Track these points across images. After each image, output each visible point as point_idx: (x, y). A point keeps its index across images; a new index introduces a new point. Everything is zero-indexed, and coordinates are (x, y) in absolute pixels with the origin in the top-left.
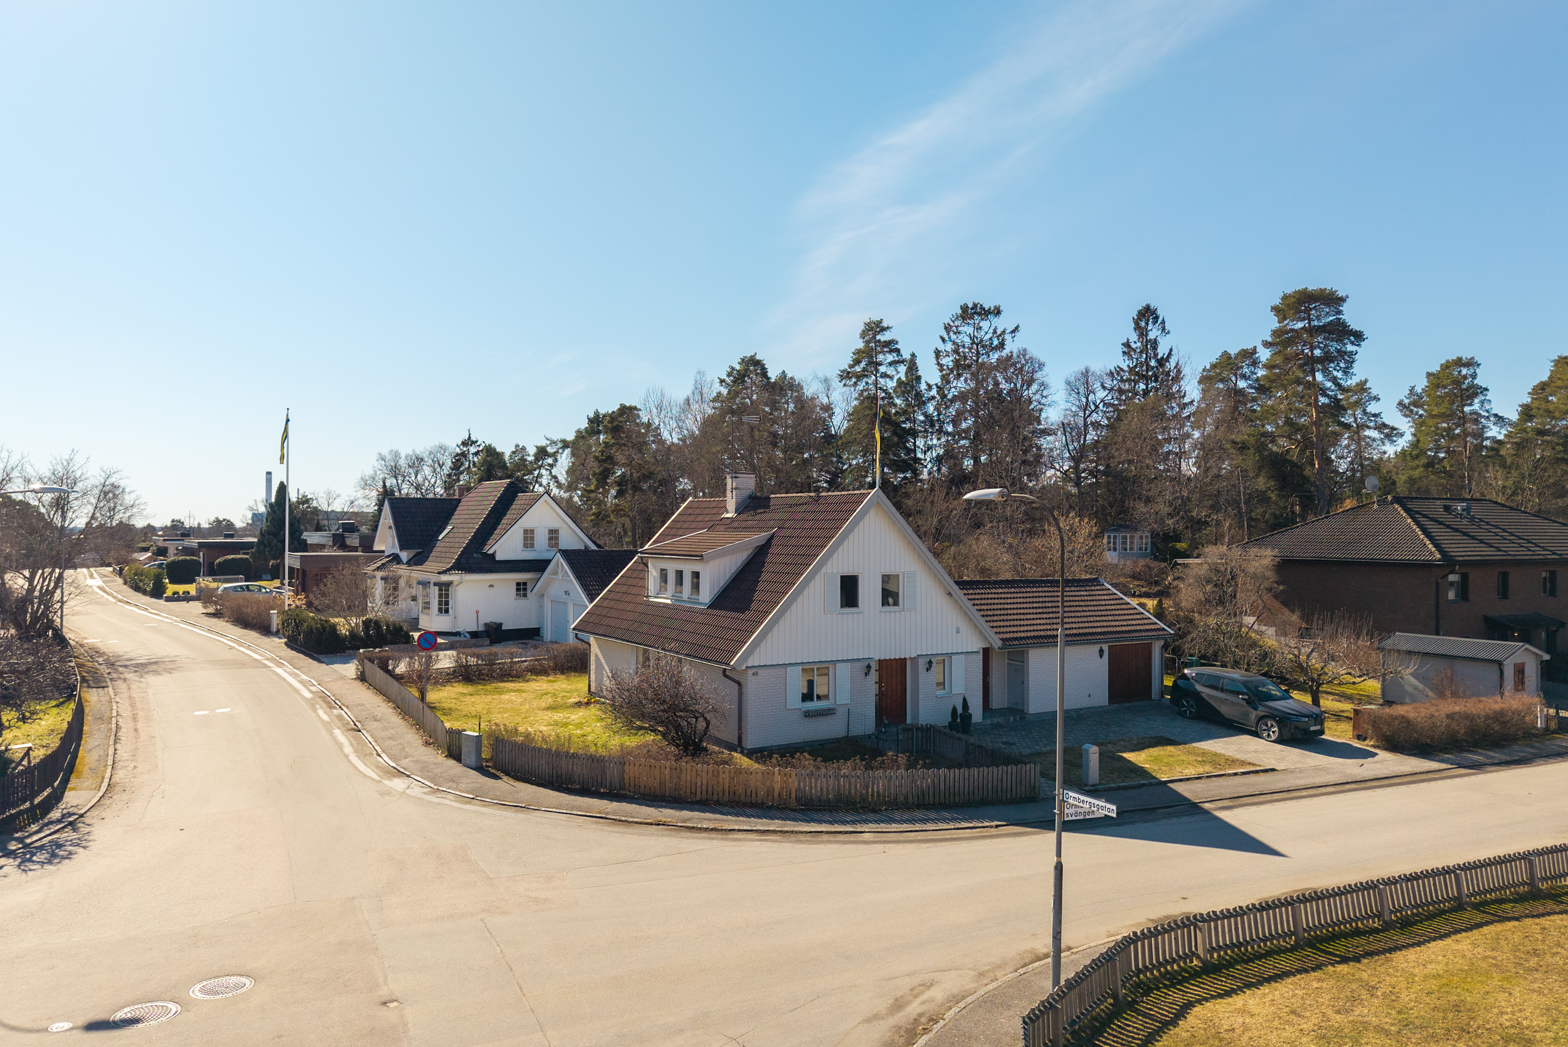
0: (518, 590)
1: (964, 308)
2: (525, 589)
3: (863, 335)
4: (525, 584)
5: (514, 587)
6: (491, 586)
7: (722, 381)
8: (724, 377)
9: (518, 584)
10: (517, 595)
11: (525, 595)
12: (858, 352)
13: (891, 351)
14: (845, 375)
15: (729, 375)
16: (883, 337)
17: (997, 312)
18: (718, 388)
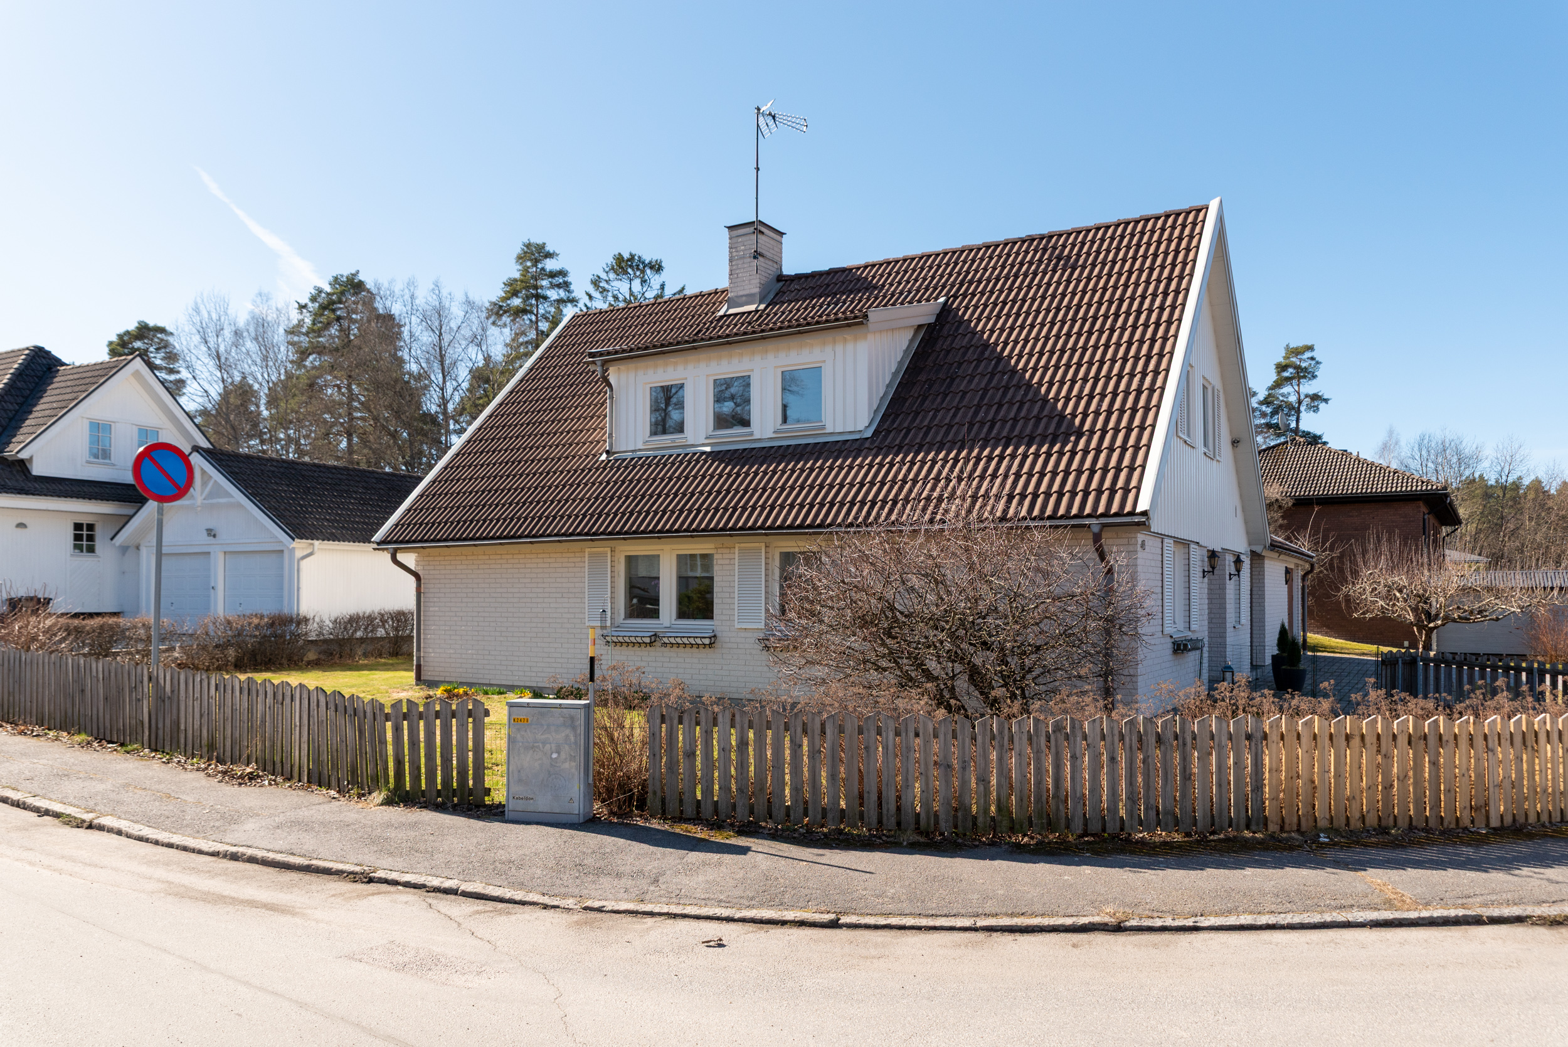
0: (77, 538)
1: (619, 259)
2: (91, 538)
3: (521, 259)
4: (91, 527)
5: (70, 532)
6: (21, 525)
7: (302, 307)
8: (304, 300)
9: (78, 526)
10: (76, 547)
11: (91, 549)
12: (511, 283)
13: (559, 286)
14: (498, 311)
15: (313, 299)
16: (550, 265)
17: (657, 267)
18: (295, 317)
